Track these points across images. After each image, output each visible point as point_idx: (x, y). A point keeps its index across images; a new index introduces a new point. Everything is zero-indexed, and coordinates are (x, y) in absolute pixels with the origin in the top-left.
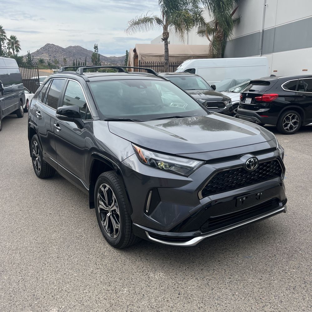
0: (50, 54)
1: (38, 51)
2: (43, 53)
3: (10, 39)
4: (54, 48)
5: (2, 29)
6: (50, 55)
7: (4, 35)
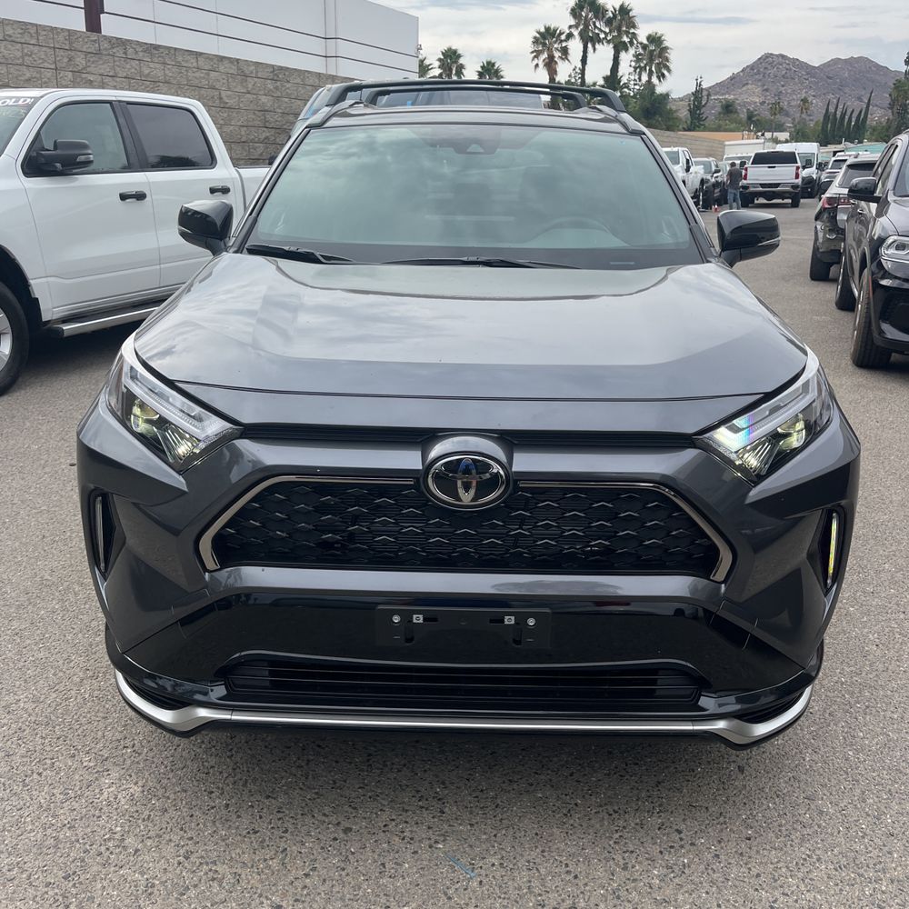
0: (765, 87)
1: (733, 78)
2: (747, 84)
3: (645, 42)
4: (784, 65)
5: (631, 14)
6: (767, 90)
7: (633, 33)
